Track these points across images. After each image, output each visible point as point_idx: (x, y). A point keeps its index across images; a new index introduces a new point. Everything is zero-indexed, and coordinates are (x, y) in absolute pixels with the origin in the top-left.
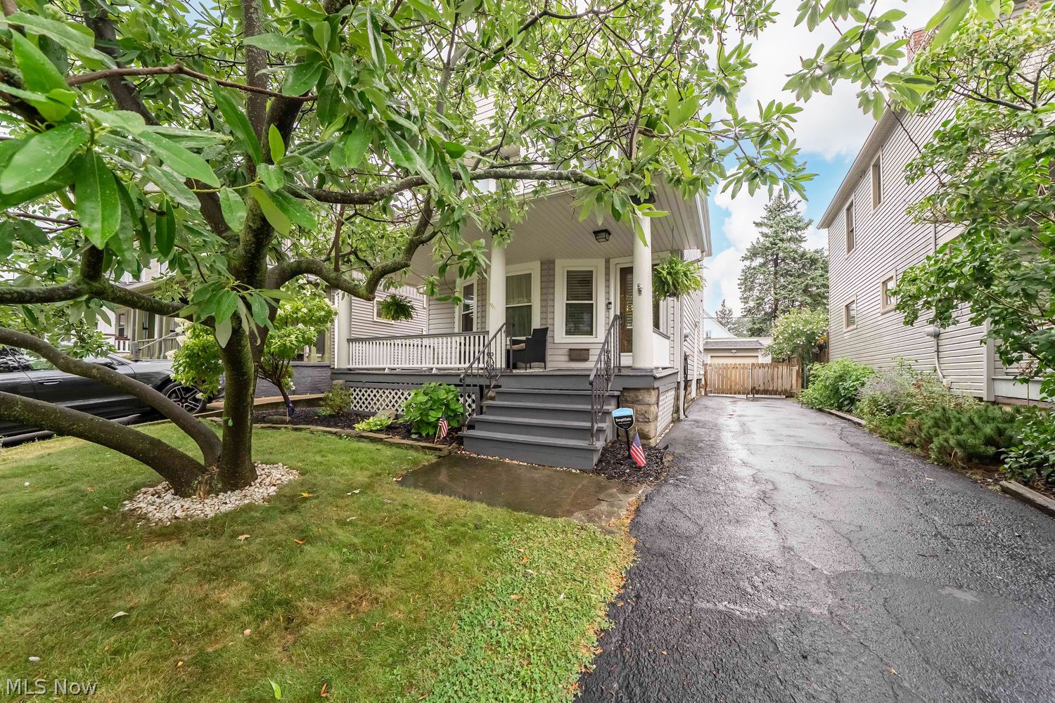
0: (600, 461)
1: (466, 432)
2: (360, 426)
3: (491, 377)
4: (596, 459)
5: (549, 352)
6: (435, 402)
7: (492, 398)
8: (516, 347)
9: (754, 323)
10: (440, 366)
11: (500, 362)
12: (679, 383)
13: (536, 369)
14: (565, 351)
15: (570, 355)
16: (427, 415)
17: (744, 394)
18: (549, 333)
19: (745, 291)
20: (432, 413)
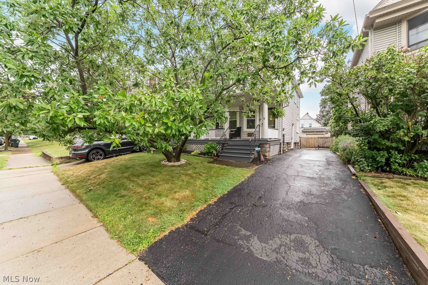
0: (252, 161)
1: (220, 154)
2: (193, 153)
3: (226, 141)
4: (251, 160)
5: (242, 134)
6: (211, 147)
7: (226, 147)
8: (232, 133)
9: (326, 121)
10: (211, 138)
11: (228, 137)
12: (281, 143)
13: (238, 139)
14: (247, 134)
15: (248, 135)
16: (210, 150)
17: (315, 148)
18: (242, 128)
19: (322, 108)
20: (211, 150)
